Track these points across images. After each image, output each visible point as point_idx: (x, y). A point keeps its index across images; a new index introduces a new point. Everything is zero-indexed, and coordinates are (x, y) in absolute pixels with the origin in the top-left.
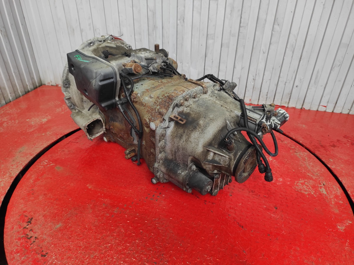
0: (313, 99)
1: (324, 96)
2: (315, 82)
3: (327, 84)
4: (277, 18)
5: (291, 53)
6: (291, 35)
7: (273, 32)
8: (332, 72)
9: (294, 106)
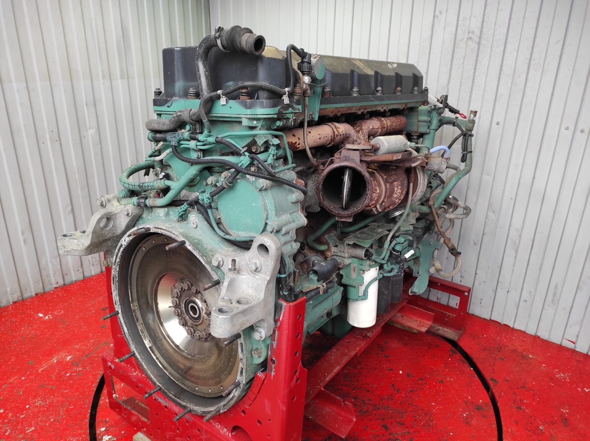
0: (552, 325)
1: (569, 325)
2: (553, 300)
3: (573, 308)
4: (492, 204)
5: (513, 252)
6: (511, 228)
7: (487, 220)
8: (578, 291)
9: (523, 329)
